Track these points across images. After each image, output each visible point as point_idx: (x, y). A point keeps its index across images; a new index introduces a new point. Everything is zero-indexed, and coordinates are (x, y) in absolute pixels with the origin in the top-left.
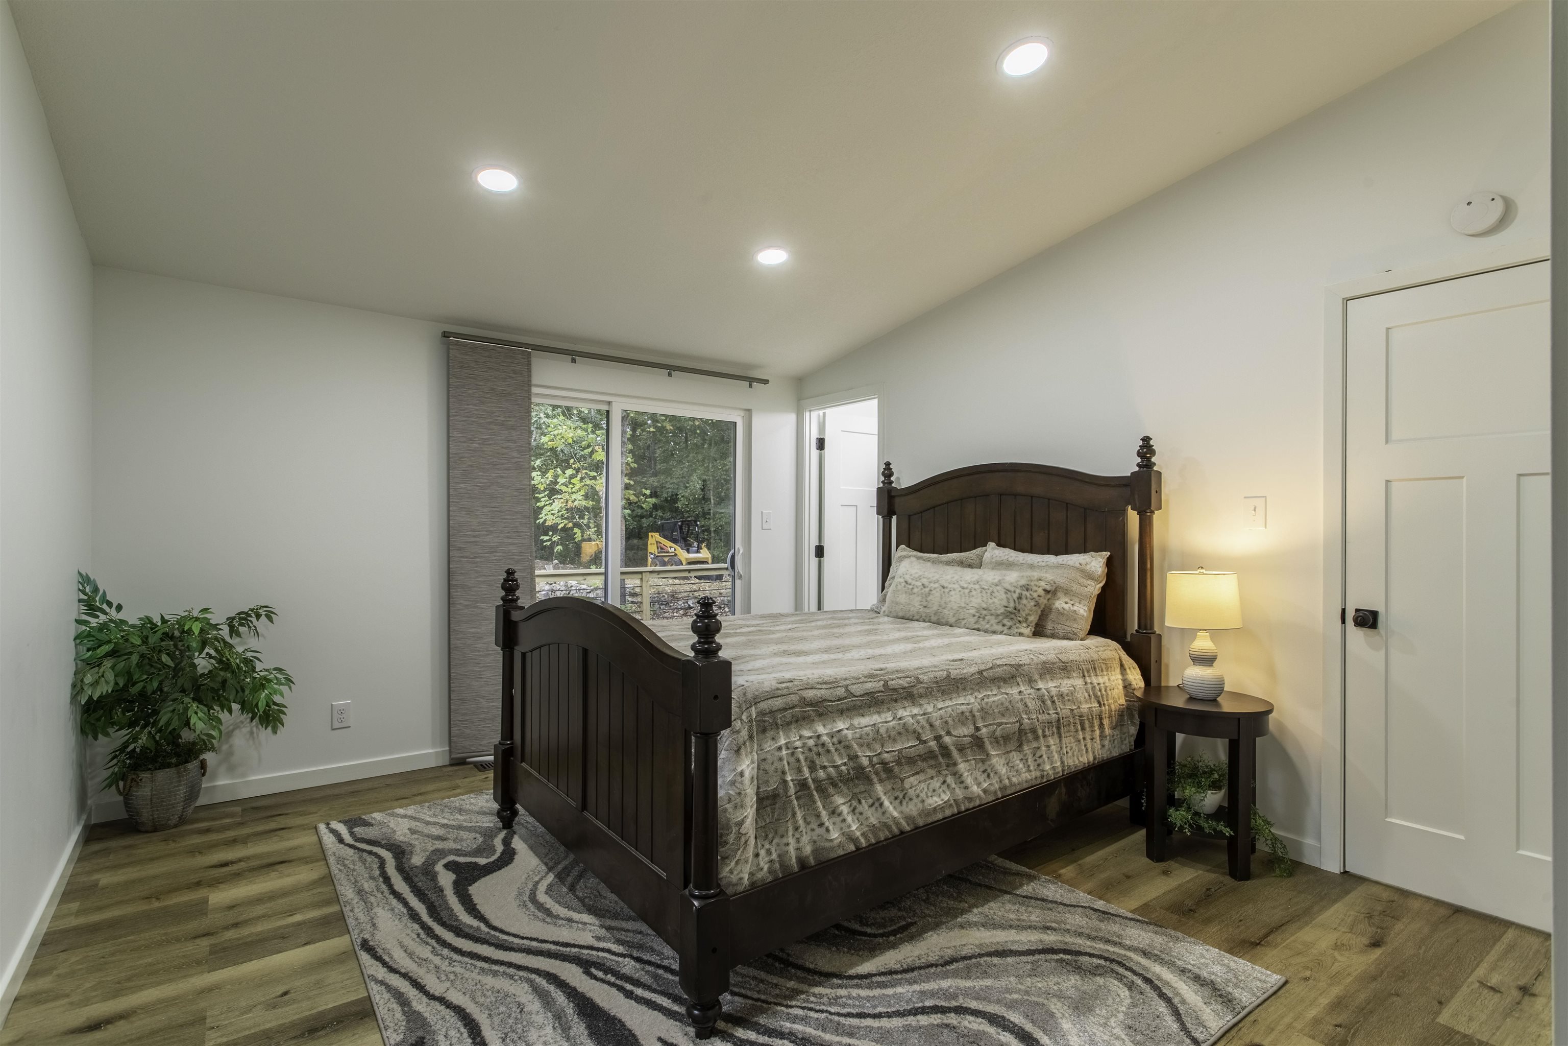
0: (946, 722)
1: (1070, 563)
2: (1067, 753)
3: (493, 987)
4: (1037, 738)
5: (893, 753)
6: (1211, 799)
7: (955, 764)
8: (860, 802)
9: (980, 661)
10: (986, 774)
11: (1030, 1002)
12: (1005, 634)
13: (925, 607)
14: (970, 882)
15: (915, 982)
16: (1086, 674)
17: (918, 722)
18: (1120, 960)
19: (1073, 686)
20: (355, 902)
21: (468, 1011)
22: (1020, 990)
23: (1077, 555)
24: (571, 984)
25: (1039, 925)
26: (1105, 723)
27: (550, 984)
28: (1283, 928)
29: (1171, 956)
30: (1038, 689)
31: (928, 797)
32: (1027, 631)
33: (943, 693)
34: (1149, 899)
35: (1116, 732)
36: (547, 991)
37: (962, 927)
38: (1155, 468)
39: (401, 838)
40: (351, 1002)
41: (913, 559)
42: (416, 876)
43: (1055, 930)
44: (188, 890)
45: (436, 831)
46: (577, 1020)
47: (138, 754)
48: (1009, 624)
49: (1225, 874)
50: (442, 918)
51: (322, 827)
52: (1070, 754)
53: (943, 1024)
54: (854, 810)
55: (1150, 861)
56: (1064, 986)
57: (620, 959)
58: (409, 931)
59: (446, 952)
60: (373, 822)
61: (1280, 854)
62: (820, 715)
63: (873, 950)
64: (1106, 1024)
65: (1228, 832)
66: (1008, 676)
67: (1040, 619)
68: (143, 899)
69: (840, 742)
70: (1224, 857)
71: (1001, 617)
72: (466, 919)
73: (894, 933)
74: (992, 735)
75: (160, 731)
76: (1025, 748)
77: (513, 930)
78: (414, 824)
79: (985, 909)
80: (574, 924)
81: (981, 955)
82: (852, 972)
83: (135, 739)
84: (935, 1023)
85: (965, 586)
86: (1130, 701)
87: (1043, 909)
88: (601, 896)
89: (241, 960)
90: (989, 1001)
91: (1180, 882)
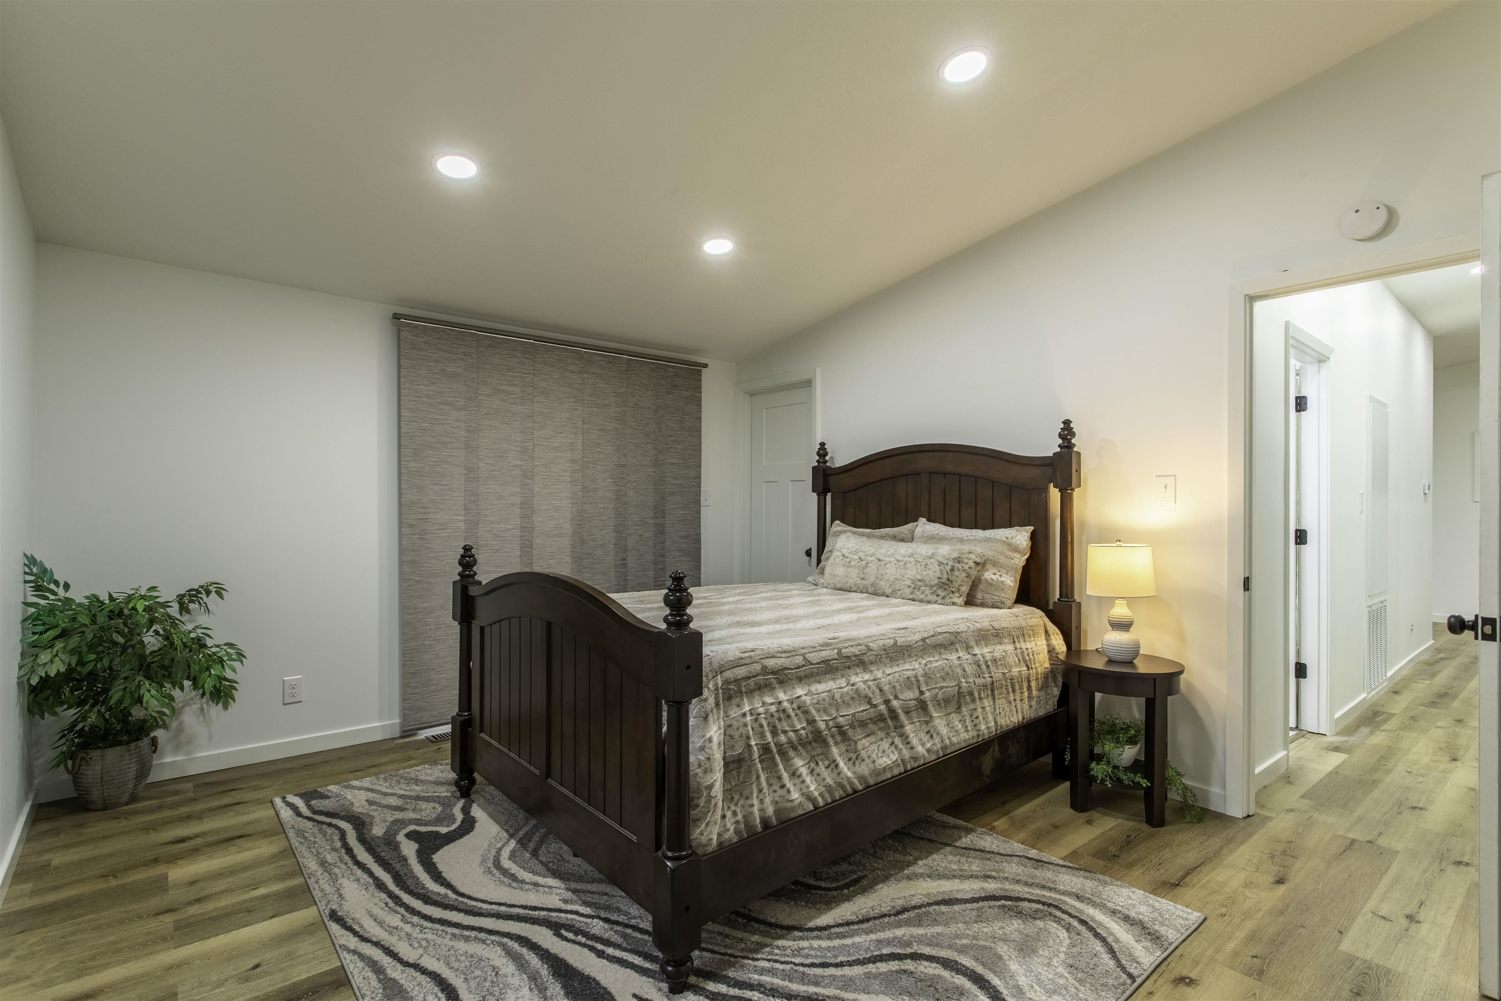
0: (894, 687)
1: (998, 537)
2: (1000, 713)
3: (466, 952)
4: (974, 700)
5: (847, 717)
6: (1129, 753)
7: (902, 726)
8: (817, 764)
9: (922, 629)
10: (929, 735)
11: (979, 946)
12: (939, 604)
13: (862, 579)
14: (913, 836)
15: (871, 932)
16: (1016, 640)
17: (869, 687)
18: (1056, 904)
19: (1005, 651)
20: (319, 873)
21: (443, 976)
22: (968, 935)
23: (1004, 529)
24: (543, 946)
25: (979, 874)
26: (1032, 685)
27: (523, 947)
28: (1198, 869)
29: (1102, 898)
30: (975, 655)
31: (878, 758)
32: (960, 601)
33: (892, 660)
34: (1076, 847)
35: (1042, 694)
36: (520, 954)
37: (909, 878)
38: (1075, 449)
39: (360, 810)
40: (324, 972)
41: (850, 534)
42: (379, 846)
43: (995, 878)
44: (145, 867)
45: (393, 801)
46: (553, 981)
47: (86, 732)
48: (942, 594)
49: (1141, 821)
50: (408, 886)
51: (278, 801)
52: (1002, 714)
53: (901, 970)
54: (812, 772)
55: (1074, 812)
56: (1008, 930)
57: (589, 920)
58: (376, 900)
59: (415, 919)
60: (330, 794)
61: (1191, 803)
62: (781, 682)
63: (830, 903)
64: (1049, 964)
65: (1145, 783)
66: (948, 643)
67: (970, 590)
68: (99, 877)
69: (799, 708)
70: (1142, 806)
71: (935, 588)
72: (433, 887)
73: (847, 886)
74: (935, 698)
75: (110, 709)
76: (964, 709)
77: (480, 896)
78: (371, 795)
79: (929, 861)
80: (540, 888)
81: (930, 905)
82: (811, 924)
83: (84, 718)
84: (894, 969)
85: (900, 559)
86: (1054, 664)
87: (982, 859)
88: (563, 860)
89: (208, 935)
90: (942, 947)
91: (1102, 831)
